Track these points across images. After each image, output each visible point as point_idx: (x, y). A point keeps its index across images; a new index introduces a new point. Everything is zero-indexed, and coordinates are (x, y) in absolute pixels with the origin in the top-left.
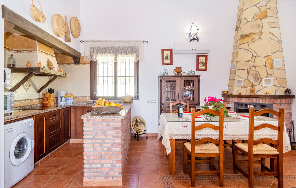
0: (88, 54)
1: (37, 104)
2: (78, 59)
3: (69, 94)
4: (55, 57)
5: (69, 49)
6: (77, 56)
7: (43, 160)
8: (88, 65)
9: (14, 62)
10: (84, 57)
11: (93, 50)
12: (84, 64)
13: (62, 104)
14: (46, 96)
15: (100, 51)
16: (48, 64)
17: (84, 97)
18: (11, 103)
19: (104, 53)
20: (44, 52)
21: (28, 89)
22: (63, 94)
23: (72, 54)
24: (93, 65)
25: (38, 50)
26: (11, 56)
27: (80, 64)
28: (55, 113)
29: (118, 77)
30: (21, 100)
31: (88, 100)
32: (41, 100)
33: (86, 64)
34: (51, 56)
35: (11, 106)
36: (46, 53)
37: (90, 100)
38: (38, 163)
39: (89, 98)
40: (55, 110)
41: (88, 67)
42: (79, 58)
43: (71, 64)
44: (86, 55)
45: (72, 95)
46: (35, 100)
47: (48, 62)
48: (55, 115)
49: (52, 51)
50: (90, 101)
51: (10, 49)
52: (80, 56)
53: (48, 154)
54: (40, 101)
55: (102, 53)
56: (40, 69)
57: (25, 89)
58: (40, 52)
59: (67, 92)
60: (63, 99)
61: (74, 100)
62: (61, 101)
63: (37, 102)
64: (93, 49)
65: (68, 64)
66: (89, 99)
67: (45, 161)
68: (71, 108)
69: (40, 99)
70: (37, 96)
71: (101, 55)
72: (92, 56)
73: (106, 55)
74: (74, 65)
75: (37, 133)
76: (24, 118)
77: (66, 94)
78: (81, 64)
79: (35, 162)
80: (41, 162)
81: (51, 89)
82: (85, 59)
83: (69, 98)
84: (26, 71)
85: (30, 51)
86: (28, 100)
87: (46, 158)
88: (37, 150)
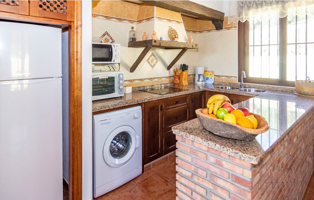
0: (234, 12)
1: (166, 83)
2: (220, 22)
3: (209, 72)
4: (183, 24)
5: (202, 9)
6: (217, 17)
7: (157, 161)
8: (235, 28)
9: (134, 35)
10: (229, 18)
11: (241, 5)
12: (228, 29)
13: (200, 84)
14: (177, 74)
15: (253, 4)
16: (169, 33)
17: (229, 76)
18: (119, 85)
19: (259, 6)
20: (164, 19)
21: (154, 65)
22: (200, 71)
23: (207, 16)
24: (243, 27)
25: (156, 17)
26: (132, 28)
27: (223, 29)
28: (178, 100)
29: (288, 45)
30: (146, 79)
31: (234, 82)
32: (172, 78)
33: (232, 28)
34: (177, 23)
35: (119, 88)
36: (167, 20)
37: (238, 82)
38: (149, 166)
39: (235, 78)
40: (176, 95)
41: (234, 32)
42: (222, 21)
43: (212, 30)
44: (231, 15)
45: (213, 72)
46: (164, 79)
47: (170, 31)
48: (177, 103)
49: (178, 16)
50: (238, 84)
51: (132, 21)
52: (223, 17)
53: (165, 155)
54: (170, 81)
55: (257, 7)
56: (152, 42)
57: (151, 65)
58: (158, 20)
59: (205, 68)
60: (201, 79)
61: (215, 80)
62: (198, 81)
63: (166, 81)
64: (242, 3)
65: (209, 31)
66: (236, 80)
67: (160, 163)
68: (206, 92)
69: (170, 77)
70: (167, 73)
71: (254, 10)
72: (240, 14)
73: (264, 8)
74: (215, 31)
75: (147, 126)
76: (125, 106)
77: (205, 71)
78: (225, 29)
79: (144, 163)
80: (154, 165)
81: (184, 64)
82: (230, 20)
83: (209, 77)
84: (142, 45)
85: (148, 19)
86: (155, 78)
87: (163, 159)
88: (147, 148)
